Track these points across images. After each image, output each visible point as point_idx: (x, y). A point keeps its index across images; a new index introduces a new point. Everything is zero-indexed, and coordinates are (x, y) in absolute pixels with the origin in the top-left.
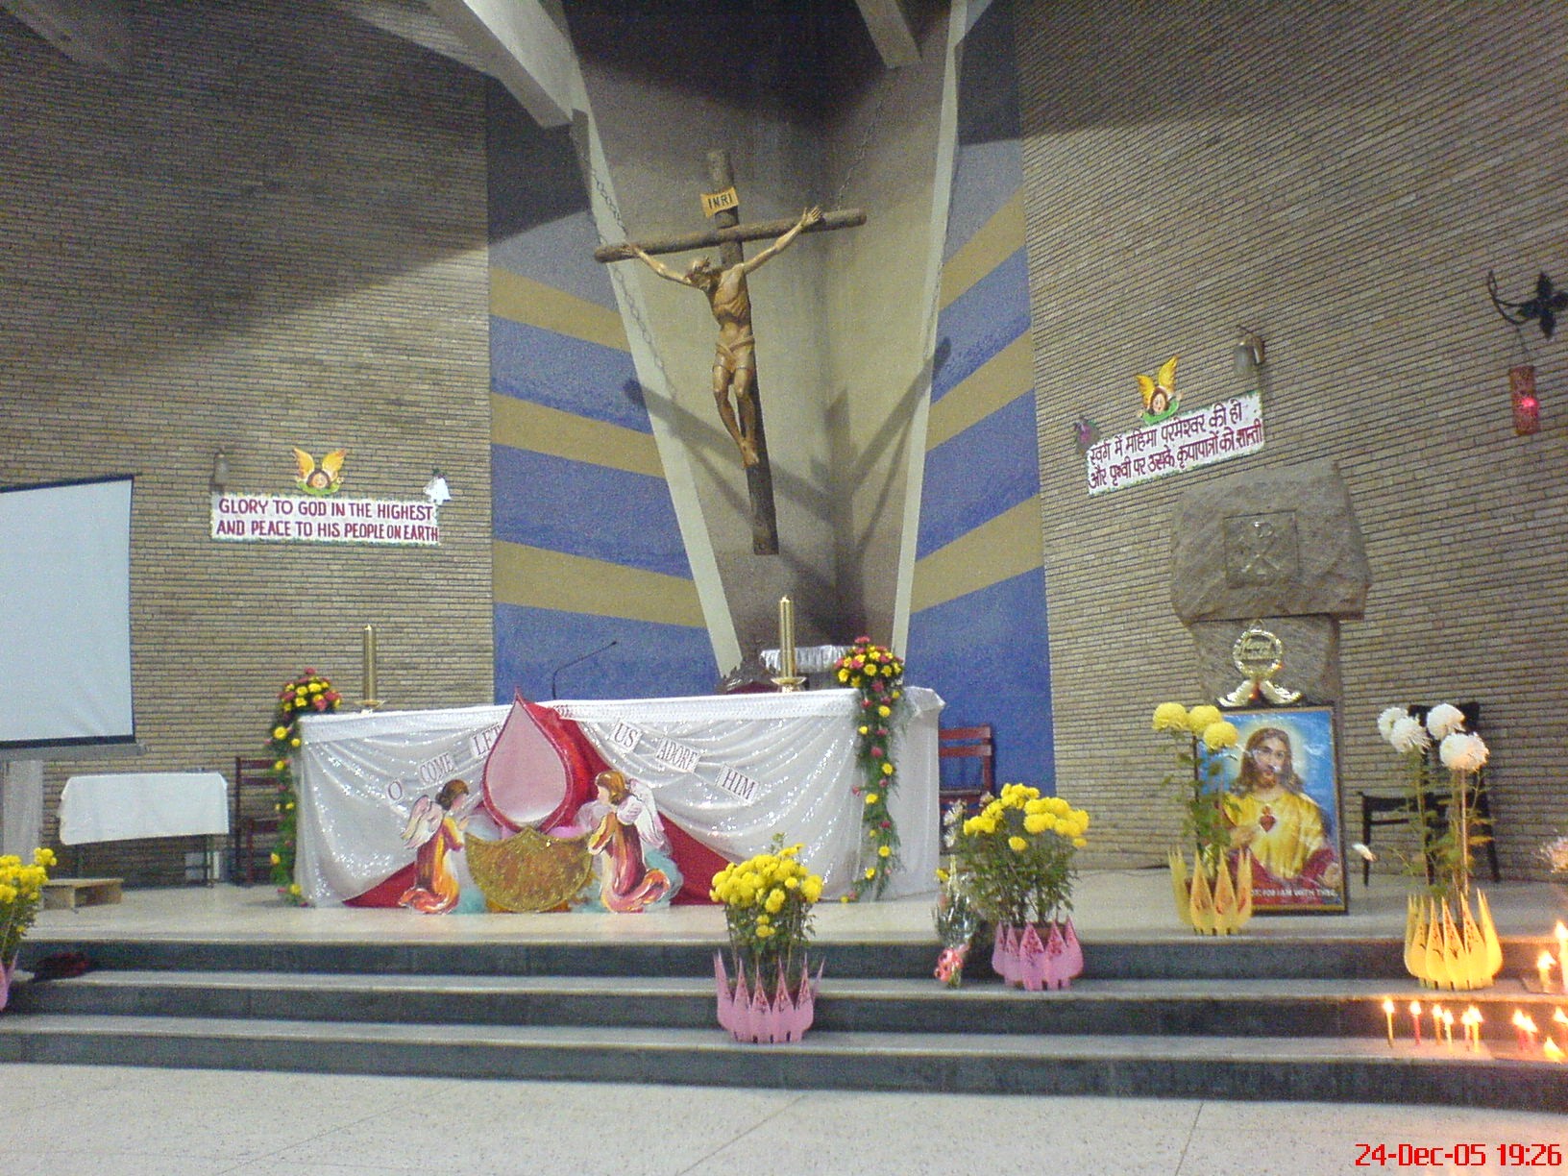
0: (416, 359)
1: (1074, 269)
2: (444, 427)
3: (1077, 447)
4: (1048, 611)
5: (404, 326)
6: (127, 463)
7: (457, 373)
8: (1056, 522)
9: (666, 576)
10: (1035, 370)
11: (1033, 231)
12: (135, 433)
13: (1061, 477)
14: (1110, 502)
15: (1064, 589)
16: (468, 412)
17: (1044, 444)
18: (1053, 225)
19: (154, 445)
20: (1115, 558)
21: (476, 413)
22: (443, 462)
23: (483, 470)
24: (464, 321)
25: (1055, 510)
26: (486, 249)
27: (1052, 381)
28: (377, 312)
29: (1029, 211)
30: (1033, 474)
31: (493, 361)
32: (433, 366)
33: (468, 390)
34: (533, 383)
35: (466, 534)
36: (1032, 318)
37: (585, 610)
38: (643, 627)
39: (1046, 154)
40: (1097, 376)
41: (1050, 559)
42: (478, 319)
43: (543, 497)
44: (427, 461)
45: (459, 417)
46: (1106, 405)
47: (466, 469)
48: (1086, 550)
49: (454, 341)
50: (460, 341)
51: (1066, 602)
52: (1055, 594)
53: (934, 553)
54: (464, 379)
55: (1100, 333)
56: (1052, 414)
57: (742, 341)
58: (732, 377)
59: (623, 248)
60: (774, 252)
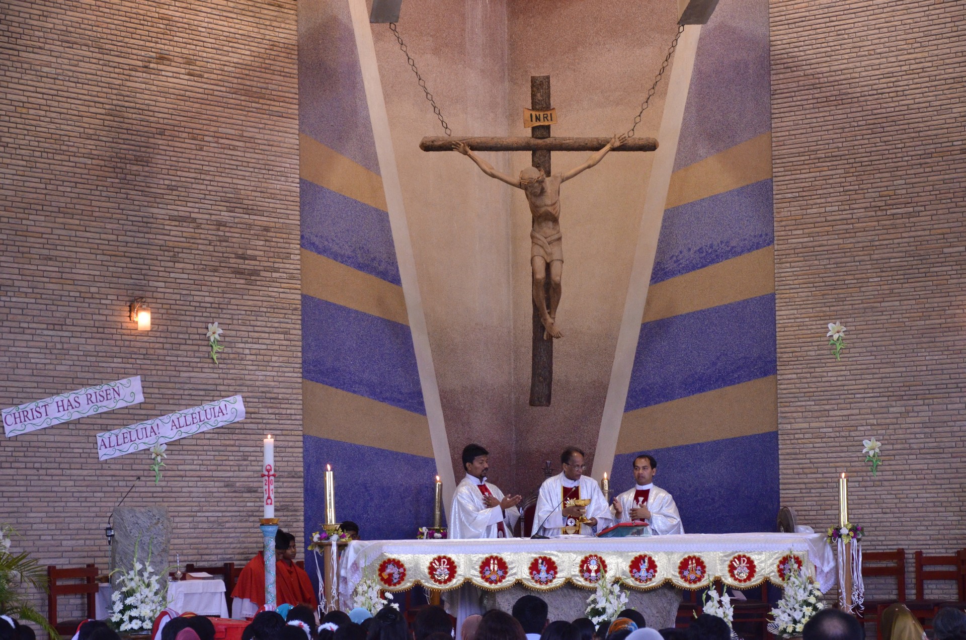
0: (255, 217)
1: (823, 210)
2: (272, 279)
3: (818, 346)
4: (780, 466)
5: (246, 188)
6: (75, 309)
7: (280, 231)
8: (793, 400)
9: (409, 412)
10: (776, 279)
11: (780, 169)
12: (80, 283)
13: (800, 367)
14: (850, 392)
15: (798, 451)
16: (288, 266)
17: (782, 338)
18: (802, 171)
19: (92, 293)
20: (853, 434)
21: (292, 267)
22: (272, 310)
23: (297, 317)
24: (284, 183)
25: (792, 391)
26: (297, 117)
27: (794, 291)
28: (229, 175)
29: (776, 153)
30: (769, 359)
31: (303, 220)
32: (265, 224)
33: (287, 245)
34: (327, 240)
35: (287, 374)
36: (776, 238)
37: (359, 442)
38: (395, 456)
39: (797, 113)
40: (842, 296)
41: (784, 427)
42: (293, 182)
43: (333, 341)
44: (262, 309)
45: (281, 270)
46: (850, 320)
47: (286, 316)
48: (823, 424)
49: (278, 202)
50: (281, 202)
51: (800, 461)
52: (788, 454)
53: (649, 407)
54: (284, 236)
55: (847, 264)
56: (792, 316)
57: (556, 236)
58: (548, 266)
59: (454, 145)
60: (589, 167)
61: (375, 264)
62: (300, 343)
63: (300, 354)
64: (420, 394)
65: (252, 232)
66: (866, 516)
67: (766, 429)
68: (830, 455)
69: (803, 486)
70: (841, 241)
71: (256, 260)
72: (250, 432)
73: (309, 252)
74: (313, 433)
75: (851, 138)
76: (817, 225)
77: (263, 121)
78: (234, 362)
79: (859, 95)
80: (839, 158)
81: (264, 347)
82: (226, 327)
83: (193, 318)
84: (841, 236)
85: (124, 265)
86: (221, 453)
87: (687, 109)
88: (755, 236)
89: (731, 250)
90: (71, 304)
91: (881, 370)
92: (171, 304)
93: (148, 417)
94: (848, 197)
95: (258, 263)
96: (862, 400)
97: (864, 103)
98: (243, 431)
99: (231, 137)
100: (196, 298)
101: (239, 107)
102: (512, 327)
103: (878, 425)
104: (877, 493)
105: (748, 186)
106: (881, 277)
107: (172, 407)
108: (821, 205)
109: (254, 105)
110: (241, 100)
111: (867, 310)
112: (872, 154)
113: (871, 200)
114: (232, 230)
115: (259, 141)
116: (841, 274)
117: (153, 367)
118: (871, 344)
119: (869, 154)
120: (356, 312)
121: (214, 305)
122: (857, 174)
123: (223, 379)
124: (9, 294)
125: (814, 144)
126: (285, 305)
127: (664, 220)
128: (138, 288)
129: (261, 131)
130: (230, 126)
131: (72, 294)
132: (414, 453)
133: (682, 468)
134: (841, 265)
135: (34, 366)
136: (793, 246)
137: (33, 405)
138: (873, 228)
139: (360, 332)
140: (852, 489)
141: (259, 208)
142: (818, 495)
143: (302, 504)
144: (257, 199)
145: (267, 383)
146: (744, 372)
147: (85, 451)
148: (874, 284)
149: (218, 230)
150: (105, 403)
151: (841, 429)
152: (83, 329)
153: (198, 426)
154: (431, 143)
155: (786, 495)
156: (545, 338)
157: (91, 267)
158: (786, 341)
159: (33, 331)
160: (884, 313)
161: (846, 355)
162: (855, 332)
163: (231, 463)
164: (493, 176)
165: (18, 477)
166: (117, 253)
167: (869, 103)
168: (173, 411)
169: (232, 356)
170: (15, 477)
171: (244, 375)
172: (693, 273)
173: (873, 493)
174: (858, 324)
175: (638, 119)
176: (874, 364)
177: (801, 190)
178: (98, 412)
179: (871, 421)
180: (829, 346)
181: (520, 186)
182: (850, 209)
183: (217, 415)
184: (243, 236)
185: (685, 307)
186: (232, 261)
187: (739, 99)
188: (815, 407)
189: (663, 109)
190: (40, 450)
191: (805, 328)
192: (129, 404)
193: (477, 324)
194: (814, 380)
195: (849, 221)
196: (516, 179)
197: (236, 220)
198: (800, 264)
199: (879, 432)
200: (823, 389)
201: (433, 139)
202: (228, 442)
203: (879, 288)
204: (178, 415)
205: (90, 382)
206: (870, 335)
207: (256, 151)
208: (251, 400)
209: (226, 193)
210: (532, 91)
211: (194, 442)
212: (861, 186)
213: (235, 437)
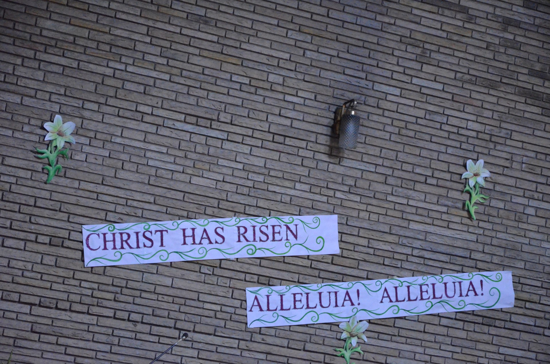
6: (239, 102)
12: (251, 65)
19: (272, 83)
78: (505, 222)
82: (499, 170)
83: (443, 149)
85: (335, 53)
86: (465, 351)
90: (231, 92)
92: (407, 122)
93: (343, 277)
98: (508, 325)
100: (452, 121)
107: (387, 270)
117: (363, 207)
121: (481, 136)
123: (484, 244)
124: (124, 59)
128: (353, 89)
131: (234, 78)
135: (153, 172)
137: (140, 227)
147: (224, 309)
149: (505, 30)
150: (269, 244)
152: (250, 132)
153: (429, 305)
157: (275, 45)
159: (159, 121)
165: (96, 329)
166: (324, 34)
168: (389, 276)
169: (503, 213)
170: (91, 328)
171: (522, 244)
178: (256, 255)
183: (464, 293)
186: (521, 78)
190: (144, 295)
192: (311, 253)
202: (479, 337)
204: (397, 283)
205: (248, 210)
211: (421, 327)
213: (493, 331)
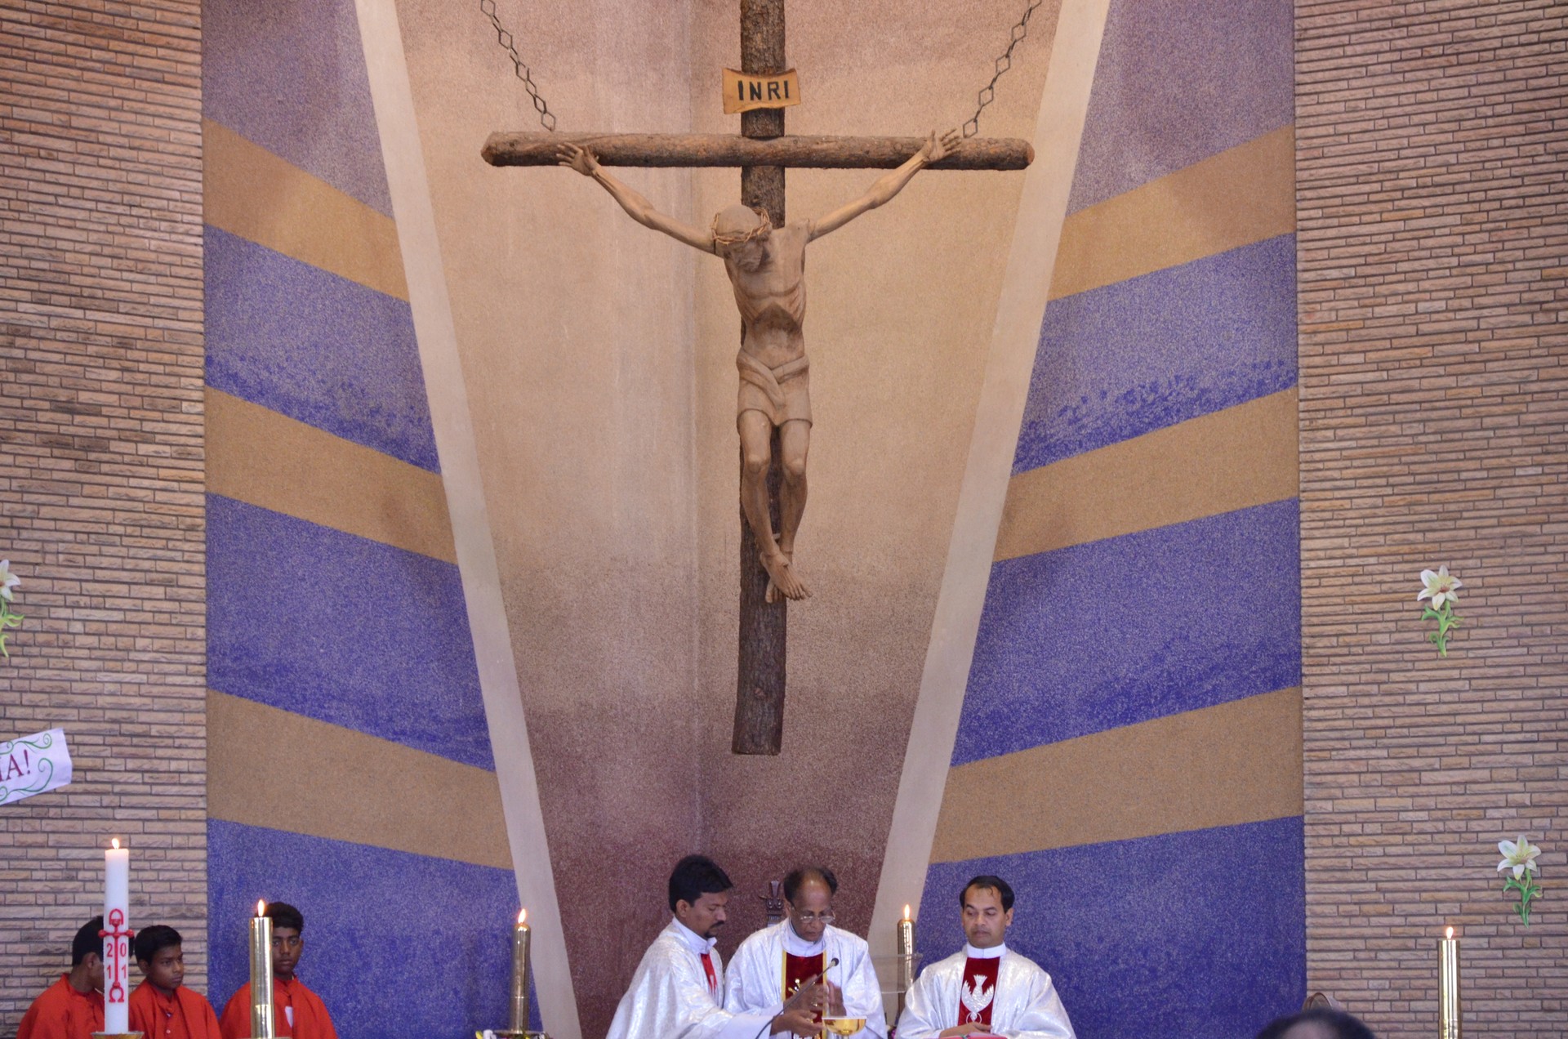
0: (98, 316)
1: (1411, 308)
2: (137, 459)
3: (1396, 621)
4: (1309, 898)
5: (78, 247)
7: (157, 346)
8: (1338, 745)
9: (456, 763)
10: (1303, 467)
11: (1313, 213)
13: (1356, 668)
14: (1469, 729)
15: (1348, 863)
16: (174, 428)
17: (1315, 602)
18: (1365, 218)
20: (1474, 825)
21: (184, 429)
22: (137, 531)
23: (195, 547)
24: (167, 236)
25: (1337, 724)
26: (198, 82)
27: (1343, 494)
28: (38, 218)
29: (1304, 175)
30: (1284, 650)
31: (210, 320)
32: (121, 330)
33: (172, 380)
34: (267, 368)
35: (170, 680)
36: (1302, 372)
37: (340, 833)
38: (422, 866)
39: (1354, 83)
40: (1452, 507)
41: (1317, 806)
42: (187, 234)
43: (280, 602)
44: (113, 529)
45: (159, 438)
46: (1471, 563)
47: (171, 544)
48: (1408, 802)
49: (152, 279)
50: (161, 280)
51: (1354, 886)
52: (1326, 869)
53: (1009, 755)
54: (167, 358)
55: (1466, 435)
56: (1338, 553)
57: (796, 366)
58: (776, 435)
59: (560, 151)
60: (873, 206)
61: (379, 422)
62: (202, 607)
63: (201, 633)
64: (480, 722)
65: (91, 350)
66: (1505, 1017)
67: (1278, 810)
68: (1423, 873)
69: (1360, 944)
70: (1451, 381)
71: (99, 414)
72: (82, 813)
73: (225, 395)
74: (230, 814)
75: (1478, 144)
76: (1396, 342)
77: (118, 92)
78: (45, 651)
79: (1496, 43)
80: (1449, 189)
81: (118, 616)
82: (29, 570)
84: (1449, 369)
86: (15, 864)
87: (1101, 68)
88: (1254, 366)
89: (1199, 397)
91: (1541, 679)
94: (1468, 280)
95: (104, 421)
96: (1497, 748)
97: (1509, 63)
98: (67, 812)
99: (42, 129)
101: (62, 59)
102: (696, 566)
103: (1533, 806)
104: (1530, 963)
105: (1239, 249)
106: (1542, 465)
108: (1406, 297)
109: (96, 54)
110: (66, 43)
111: (1510, 541)
112: (1527, 180)
113: (1521, 287)
114: (43, 345)
115: (109, 139)
116: (1453, 456)
118: (1518, 619)
119: (1518, 181)
120: (335, 533)
122: (1491, 226)
123: (21, 692)
125: (1393, 155)
126: (166, 519)
127: (1047, 326)
129: (113, 114)
130: (41, 102)
132: (467, 858)
133: (1084, 896)
134: (1451, 436)
136: (1342, 390)
138: (1526, 353)
139: (342, 578)
140: (1473, 954)
141: (109, 294)
142: (1394, 964)
143: (204, 979)
144: (103, 272)
145: (123, 700)
146: (1228, 678)
148: (1526, 481)
149: (11, 345)
151: (1447, 814)
154: (508, 148)
155: (1321, 965)
156: (768, 599)
158: (1324, 609)
160: (1550, 549)
161: (1461, 644)
162: (1481, 591)
163: (38, 886)
164: (651, 225)
167: (1519, 63)
169: (41, 638)
171: (71, 681)
172: (1111, 449)
173: (1522, 963)
174: (1490, 572)
175: (987, 95)
176: (1524, 665)
177: (1362, 261)
179: (1518, 798)
180: (1423, 623)
181: (713, 248)
182: (1474, 308)
183: (5, 774)
184: (69, 359)
185: (1091, 528)
186: (43, 416)
187: (1220, 48)
188: (1390, 762)
189: (1047, 69)
191: (1368, 579)
193: (613, 559)
194: (1387, 700)
195: (1471, 336)
196: (704, 235)
197: (54, 323)
198: (1358, 432)
199: (1536, 822)
200: (1408, 721)
201: (513, 137)
202: (30, 839)
203: (1538, 490)
206: (1517, 599)
207: (102, 161)
208: (87, 739)
209: (29, 258)
210: (743, 29)
212: (1499, 255)
213: (47, 825)
